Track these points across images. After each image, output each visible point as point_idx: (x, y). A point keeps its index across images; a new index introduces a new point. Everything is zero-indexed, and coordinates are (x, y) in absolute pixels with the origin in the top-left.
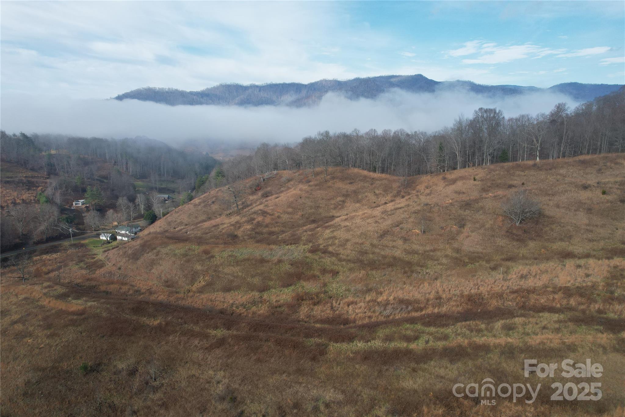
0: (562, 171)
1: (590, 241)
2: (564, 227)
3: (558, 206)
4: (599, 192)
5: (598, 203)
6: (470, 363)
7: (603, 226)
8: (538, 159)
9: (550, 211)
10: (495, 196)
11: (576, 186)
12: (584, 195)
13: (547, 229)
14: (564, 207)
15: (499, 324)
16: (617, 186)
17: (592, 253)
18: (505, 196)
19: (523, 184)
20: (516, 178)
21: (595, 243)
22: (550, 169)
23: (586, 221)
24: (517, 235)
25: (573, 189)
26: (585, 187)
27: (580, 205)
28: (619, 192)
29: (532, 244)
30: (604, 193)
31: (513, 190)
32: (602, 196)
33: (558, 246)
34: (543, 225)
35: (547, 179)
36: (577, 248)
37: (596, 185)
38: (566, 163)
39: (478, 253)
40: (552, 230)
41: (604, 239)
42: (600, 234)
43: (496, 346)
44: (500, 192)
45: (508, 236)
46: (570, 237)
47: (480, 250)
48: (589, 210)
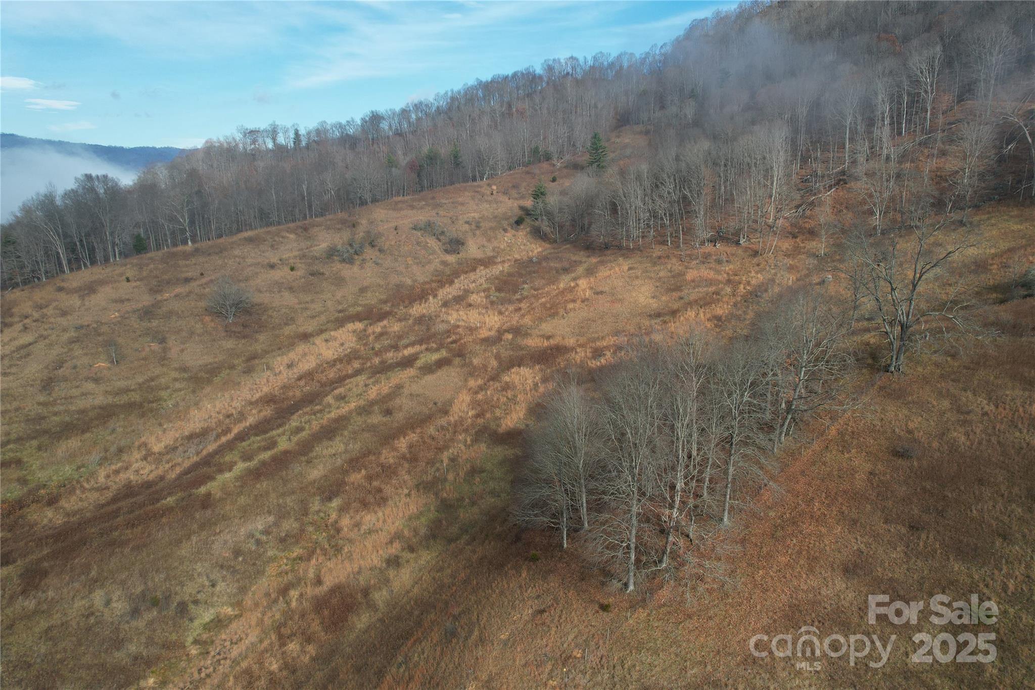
0: (237, 252)
1: (313, 317)
2: (279, 311)
3: (260, 291)
4: (287, 269)
5: (294, 281)
6: (346, 433)
7: (312, 301)
8: (190, 243)
9: (257, 298)
10: (176, 296)
11: (263, 266)
12: (277, 275)
13: (265, 317)
14: (266, 291)
16: (298, 261)
17: (324, 328)
18: (190, 292)
19: (202, 274)
20: (184, 269)
21: (317, 318)
22: (221, 252)
23: (296, 301)
24: (239, 333)
25: (262, 271)
26: (272, 266)
27: (279, 286)
28: (303, 266)
29: (261, 337)
30: (292, 269)
31: (193, 284)
32: (292, 273)
33: (288, 330)
34: (258, 314)
35: (226, 264)
36: (310, 327)
37: (279, 262)
38: (233, 243)
39: (211, 364)
40: (271, 317)
41: (321, 313)
42: (314, 309)
44: (179, 290)
45: (230, 337)
46: (292, 319)
47: (211, 360)
48: (291, 289)
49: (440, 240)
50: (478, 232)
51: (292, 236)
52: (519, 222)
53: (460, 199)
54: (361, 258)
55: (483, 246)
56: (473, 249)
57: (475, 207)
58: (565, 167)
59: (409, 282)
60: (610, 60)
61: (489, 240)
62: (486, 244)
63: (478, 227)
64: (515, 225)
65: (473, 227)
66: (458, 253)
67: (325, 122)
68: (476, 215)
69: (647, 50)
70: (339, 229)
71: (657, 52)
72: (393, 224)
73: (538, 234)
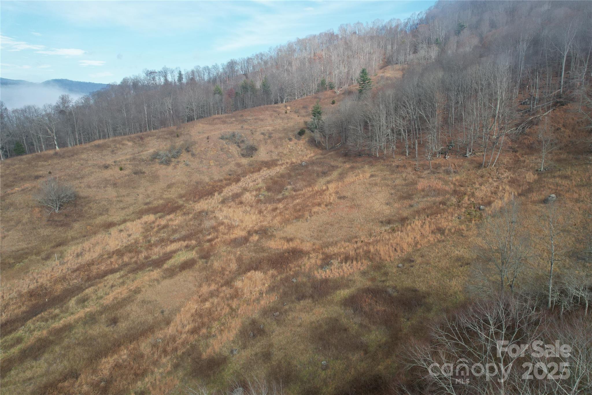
0: (84, 156)
1: (123, 209)
2: (99, 203)
3: (89, 187)
4: (117, 169)
5: (119, 178)
7: (128, 195)
8: (57, 148)
9: (84, 192)
10: (23, 190)
11: (99, 167)
12: (107, 174)
13: (86, 208)
14: (94, 186)
15: (72, 302)
16: (129, 162)
17: (127, 218)
18: (34, 187)
19: (50, 173)
20: (40, 169)
21: (126, 210)
22: (72, 156)
23: (115, 194)
24: (60, 222)
25: (98, 170)
26: (106, 167)
27: (106, 182)
28: (131, 167)
29: (76, 225)
30: (121, 169)
31: (41, 181)
32: (120, 172)
33: (100, 220)
34: (81, 206)
35: (72, 165)
36: (116, 218)
37: (113, 164)
38: (85, 149)
39: (23, 249)
40: (91, 208)
41: (131, 205)
42: (128, 201)
43: (77, 321)
44: (28, 185)
45: (51, 225)
46: (107, 210)
47: (24, 246)
48: (115, 185)
49: (239, 147)
50: (269, 141)
51: (130, 144)
52: (301, 133)
53: (261, 117)
54: (177, 160)
55: (271, 152)
56: (262, 155)
57: (271, 122)
58: (343, 94)
59: (207, 180)
60: (384, 24)
61: (276, 147)
62: (273, 149)
63: (270, 137)
64: (298, 136)
65: (266, 137)
66: (252, 157)
67: (199, 66)
68: (270, 128)
69: (409, 17)
70: (166, 138)
71: (416, 18)
72: (206, 135)
73: (313, 143)
